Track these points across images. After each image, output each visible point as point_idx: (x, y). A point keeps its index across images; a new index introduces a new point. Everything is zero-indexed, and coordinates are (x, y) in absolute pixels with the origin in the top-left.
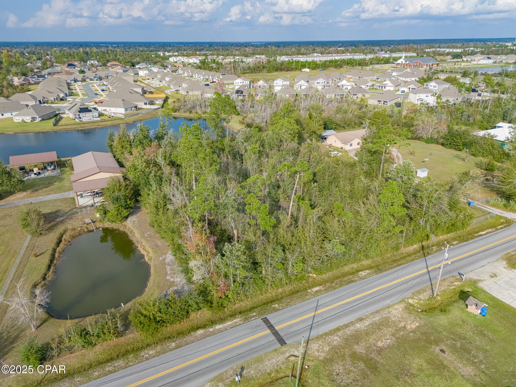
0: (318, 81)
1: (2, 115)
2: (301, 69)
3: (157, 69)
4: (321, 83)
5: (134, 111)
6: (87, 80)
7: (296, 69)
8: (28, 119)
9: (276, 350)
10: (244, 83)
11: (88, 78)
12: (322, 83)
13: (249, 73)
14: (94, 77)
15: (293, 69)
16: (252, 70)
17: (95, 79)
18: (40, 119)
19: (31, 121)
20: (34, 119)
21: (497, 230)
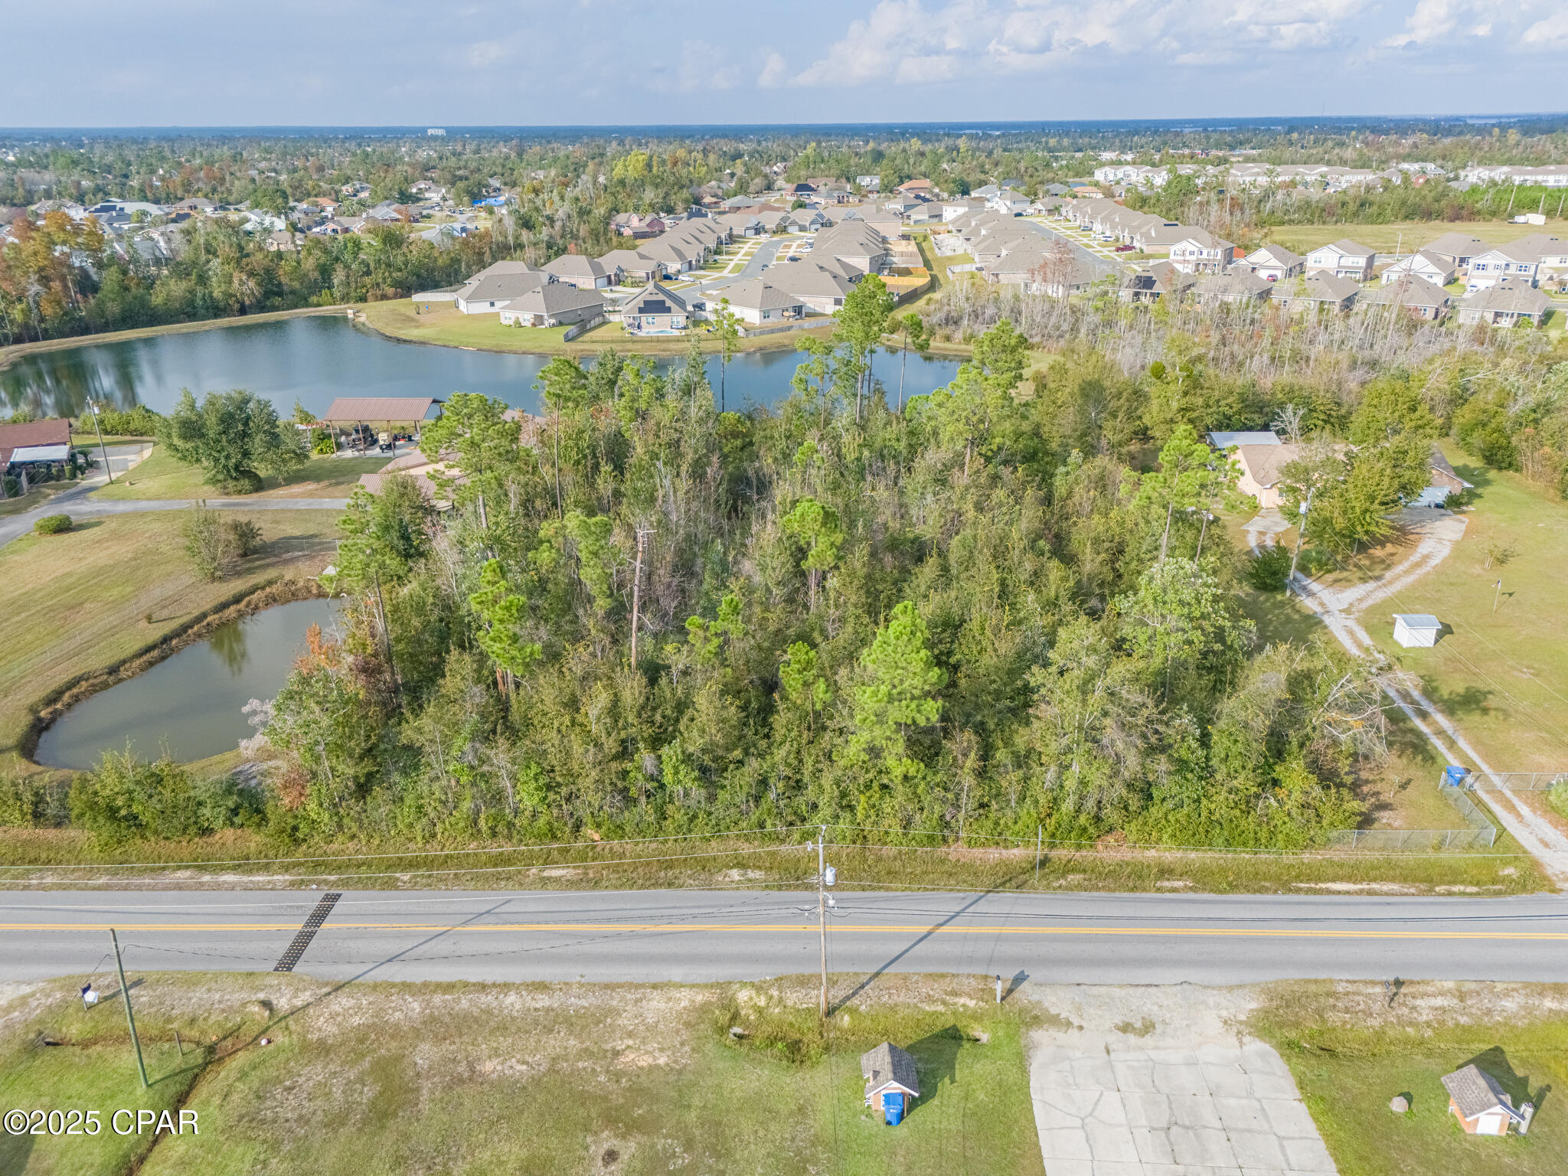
0: (1482, 262)
1: (492, 304)
2: (1511, 216)
3: (1008, 203)
4: (1490, 268)
5: (788, 318)
6: (790, 229)
7: (1494, 214)
8: (527, 318)
9: (250, 974)
10: (1205, 256)
11: (793, 223)
12: (1497, 267)
13: (1300, 222)
14: (812, 223)
15: (1479, 212)
16: (1312, 215)
17: (814, 227)
18: (553, 321)
19: (534, 325)
20: (539, 320)
21: (1430, 891)
